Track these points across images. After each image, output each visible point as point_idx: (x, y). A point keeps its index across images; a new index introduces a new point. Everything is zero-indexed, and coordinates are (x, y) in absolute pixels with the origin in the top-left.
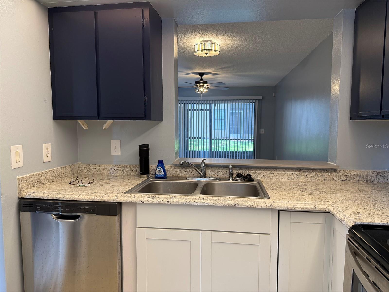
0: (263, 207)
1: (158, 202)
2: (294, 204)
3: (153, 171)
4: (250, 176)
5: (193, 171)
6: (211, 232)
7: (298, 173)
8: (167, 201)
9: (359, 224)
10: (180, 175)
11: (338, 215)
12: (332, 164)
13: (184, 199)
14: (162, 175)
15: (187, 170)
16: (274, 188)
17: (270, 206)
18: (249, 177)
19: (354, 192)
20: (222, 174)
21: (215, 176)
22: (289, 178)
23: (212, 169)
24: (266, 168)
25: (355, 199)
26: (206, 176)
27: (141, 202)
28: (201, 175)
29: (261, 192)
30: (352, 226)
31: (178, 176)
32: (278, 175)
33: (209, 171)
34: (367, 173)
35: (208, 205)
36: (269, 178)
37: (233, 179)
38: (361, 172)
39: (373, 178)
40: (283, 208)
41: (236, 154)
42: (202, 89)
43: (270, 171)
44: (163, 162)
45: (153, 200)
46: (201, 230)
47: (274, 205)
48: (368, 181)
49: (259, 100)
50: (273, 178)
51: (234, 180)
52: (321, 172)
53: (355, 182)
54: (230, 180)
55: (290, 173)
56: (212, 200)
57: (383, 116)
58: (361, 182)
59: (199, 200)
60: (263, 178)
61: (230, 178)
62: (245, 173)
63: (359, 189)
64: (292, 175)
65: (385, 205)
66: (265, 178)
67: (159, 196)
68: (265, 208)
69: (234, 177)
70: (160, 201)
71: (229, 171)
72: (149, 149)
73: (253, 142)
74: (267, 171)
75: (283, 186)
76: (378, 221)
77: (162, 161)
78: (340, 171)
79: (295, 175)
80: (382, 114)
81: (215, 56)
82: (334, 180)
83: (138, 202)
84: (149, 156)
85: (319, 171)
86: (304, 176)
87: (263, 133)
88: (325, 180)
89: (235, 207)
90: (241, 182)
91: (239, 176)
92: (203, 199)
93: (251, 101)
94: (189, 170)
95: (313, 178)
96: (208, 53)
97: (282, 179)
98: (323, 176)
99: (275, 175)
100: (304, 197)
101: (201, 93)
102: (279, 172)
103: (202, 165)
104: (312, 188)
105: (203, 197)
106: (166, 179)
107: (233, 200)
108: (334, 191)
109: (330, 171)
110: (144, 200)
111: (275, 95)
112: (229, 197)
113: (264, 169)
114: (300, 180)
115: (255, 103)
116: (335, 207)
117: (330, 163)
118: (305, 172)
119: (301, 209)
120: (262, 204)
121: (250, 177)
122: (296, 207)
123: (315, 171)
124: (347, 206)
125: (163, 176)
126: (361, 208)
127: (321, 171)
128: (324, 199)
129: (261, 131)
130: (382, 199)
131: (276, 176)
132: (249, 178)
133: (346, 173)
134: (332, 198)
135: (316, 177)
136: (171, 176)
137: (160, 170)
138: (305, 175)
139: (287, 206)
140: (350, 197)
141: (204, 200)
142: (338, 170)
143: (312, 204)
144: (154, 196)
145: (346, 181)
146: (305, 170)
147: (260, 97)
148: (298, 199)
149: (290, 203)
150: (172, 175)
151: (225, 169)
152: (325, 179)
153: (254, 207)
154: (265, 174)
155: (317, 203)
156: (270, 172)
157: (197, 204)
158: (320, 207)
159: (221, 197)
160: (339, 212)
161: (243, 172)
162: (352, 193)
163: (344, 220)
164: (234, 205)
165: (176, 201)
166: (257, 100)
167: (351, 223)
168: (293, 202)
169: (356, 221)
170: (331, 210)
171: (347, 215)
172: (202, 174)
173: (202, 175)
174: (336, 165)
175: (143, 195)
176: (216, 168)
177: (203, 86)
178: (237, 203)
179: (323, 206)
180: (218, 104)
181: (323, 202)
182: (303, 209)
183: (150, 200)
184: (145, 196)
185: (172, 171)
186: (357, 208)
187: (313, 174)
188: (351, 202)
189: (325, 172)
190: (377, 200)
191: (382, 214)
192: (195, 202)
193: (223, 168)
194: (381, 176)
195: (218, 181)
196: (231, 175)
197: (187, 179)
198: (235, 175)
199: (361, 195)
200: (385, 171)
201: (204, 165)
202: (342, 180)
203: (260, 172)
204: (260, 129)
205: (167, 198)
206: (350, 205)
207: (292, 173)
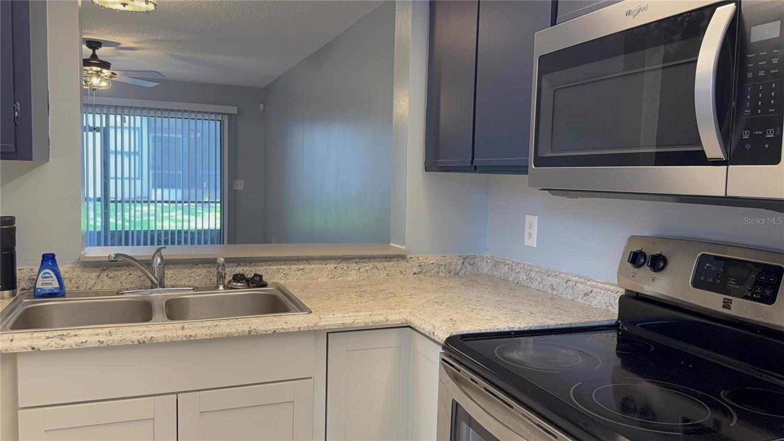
0: (302, 329)
1: (77, 345)
2: (355, 318)
3: (24, 280)
4: (261, 277)
5: (130, 274)
6: (198, 393)
7: (344, 265)
8: (99, 341)
9: (455, 334)
10: (98, 287)
11: (423, 326)
12: (397, 247)
13: (138, 332)
14: (55, 288)
15: (116, 273)
16: (311, 295)
17: (315, 325)
18: (258, 279)
19: (436, 291)
20: (198, 278)
21: (184, 283)
22: (330, 277)
23: (174, 268)
24: (288, 261)
25: (441, 301)
26: (164, 285)
27: (31, 350)
28: (152, 282)
29: (290, 304)
30: (447, 339)
31: (93, 289)
32: (311, 272)
33: (169, 273)
34: (450, 260)
35: (193, 339)
36: (295, 279)
37: (224, 287)
38: (442, 258)
39: (459, 268)
40: (336, 327)
41: (179, 237)
42: (95, 81)
43: (295, 264)
44: (55, 258)
45: (62, 342)
46: (177, 393)
47: (320, 324)
48: (453, 274)
49: (230, 115)
50: (302, 277)
51: (227, 288)
52: (382, 262)
53: (434, 276)
54: (218, 287)
55: (331, 266)
56: (202, 328)
57: (475, 167)
58: (441, 274)
59: (172, 332)
60: (284, 279)
61: (220, 284)
62: (249, 271)
63: (442, 286)
64: (335, 270)
65: (483, 305)
66: (288, 279)
67: (77, 333)
68: (305, 330)
69: (226, 282)
70: (80, 342)
71: (217, 269)
72: (15, 227)
73: (219, 209)
74: (291, 265)
75: (324, 291)
76: (479, 328)
77: (53, 255)
78: (411, 258)
79: (340, 269)
80: (475, 164)
81: (143, 12)
82: (402, 273)
83: (24, 350)
84: (15, 245)
85: (379, 259)
86: (355, 270)
87: (242, 188)
88: (388, 275)
89: (251, 337)
90: (243, 291)
91: (238, 278)
92: (183, 328)
93: (213, 117)
94: (120, 275)
95: (370, 273)
96: (127, 4)
97: (317, 278)
98: (385, 268)
99: (305, 272)
100: (366, 304)
101: (94, 90)
102: (313, 266)
103: (155, 260)
104: (373, 289)
105: (182, 325)
106: (63, 297)
107: (245, 324)
108: (407, 291)
109: (395, 259)
110: (39, 345)
111: (264, 108)
112: (237, 319)
113: (285, 261)
114: (349, 278)
115: (222, 122)
116: (417, 315)
117: (394, 246)
118: (356, 263)
119: (366, 324)
120: (301, 324)
121: (260, 279)
122: (358, 323)
123: (372, 260)
124: (434, 312)
125: (56, 291)
126: (452, 312)
127: (381, 260)
128: (396, 305)
129: (237, 185)
130: (476, 298)
131: (307, 274)
132: (257, 282)
133: (419, 262)
134: (408, 303)
135: (374, 271)
136: (74, 289)
137: (48, 277)
138: (357, 268)
139: (342, 322)
140: (433, 299)
141: (185, 331)
142: (408, 256)
143: (381, 315)
144: (65, 334)
145: (420, 274)
146: (357, 260)
147: (233, 110)
148: (358, 308)
149: (347, 317)
150: (77, 288)
151: (205, 266)
152: (389, 273)
153: (287, 331)
154: (287, 272)
155: (390, 312)
156: (297, 267)
157: (171, 339)
158: (394, 318)
159: (220, 321)
160: (423, 322)
161: (244, 271)
162: (434, 292)
163: (434, 333)
164: (247, 332)
165: (120, 340)
166: (225, 114)
167: (444, 335)
168: (351, 314)
169: (451, 331)
170: (411, 321)
171: (438, 325)
172: (157, 280)
173: (156, 282)
174: (404, 248)
175: (36, 335)
176: (186, 266)
177: (98, 74)
178: (255, 328)
179: (398, 316)
180: (132, 117)
181: (397, 310)
182: (368, 324)
183: (56, 343)
184: (42, 335)
185: (77, 278)
186: (447, 313)
187: (369, 266)
188: (436, 306)
189: (388, 261)
190: (470, 300)
191: (482, 318)
192: (164, 336)
193: (200, 265)
194: (469, 262)
195: (192, 292)
196: (221, 277)
197: (118, 294)
198: (229, 278)
199: (448, 295)
200: (474, 255)
201: (159, 260)
202: (415, 274)
203: (279, 268)
204: (236, 179)
205: (97, 335)
206: (436, 310)
207: (335, 265)
